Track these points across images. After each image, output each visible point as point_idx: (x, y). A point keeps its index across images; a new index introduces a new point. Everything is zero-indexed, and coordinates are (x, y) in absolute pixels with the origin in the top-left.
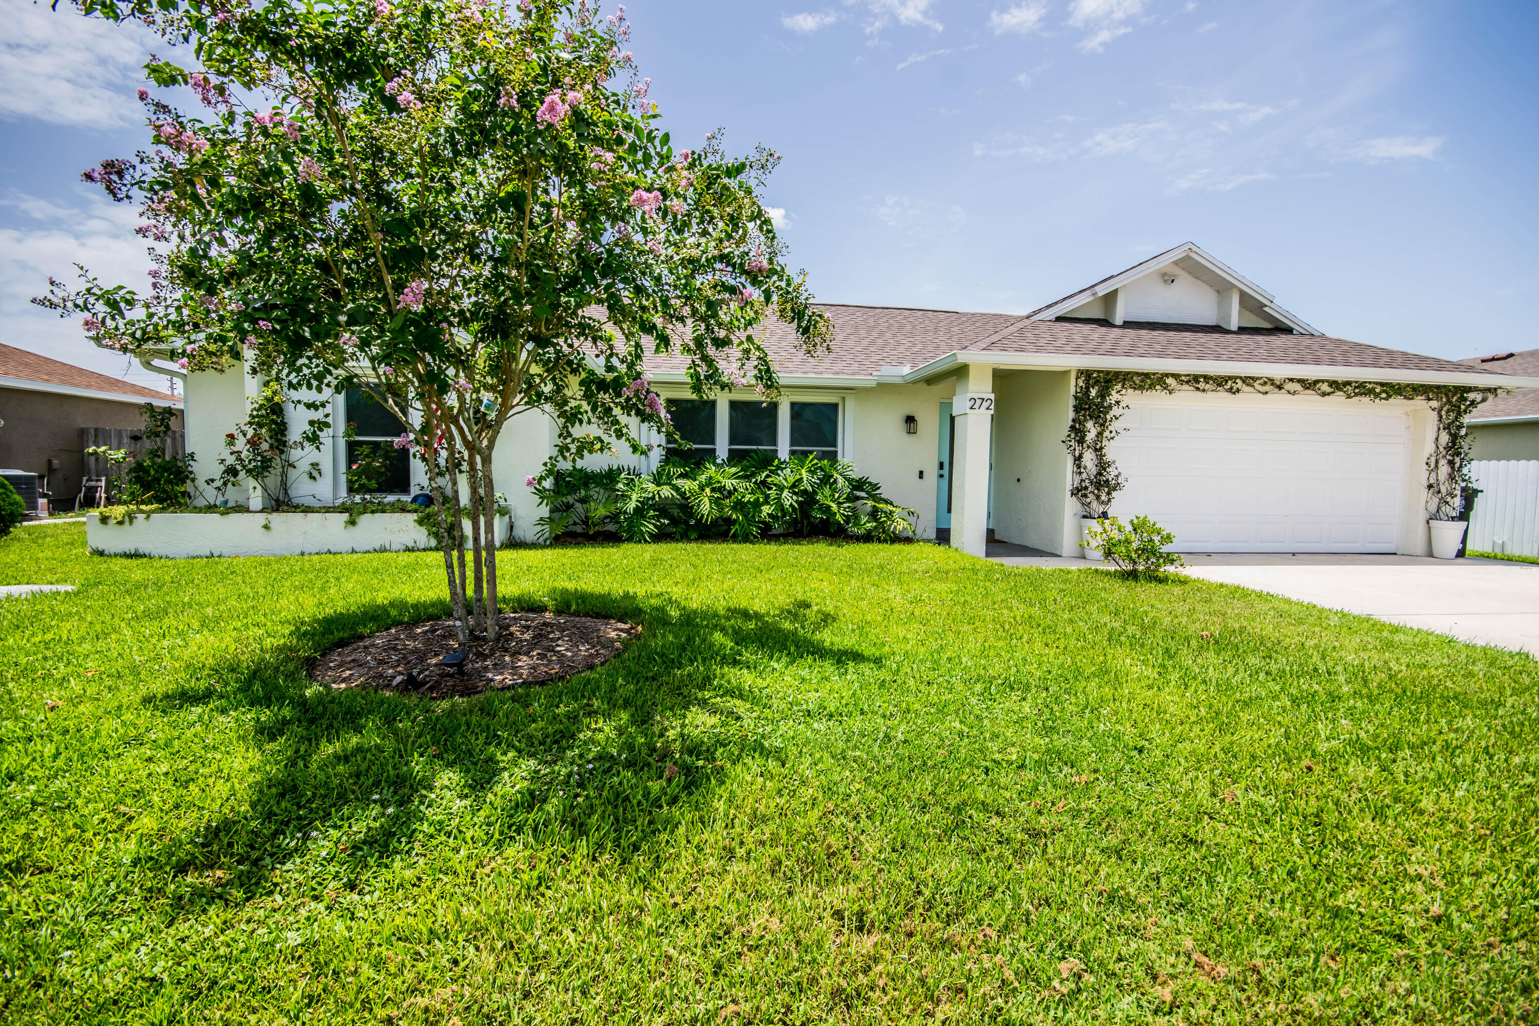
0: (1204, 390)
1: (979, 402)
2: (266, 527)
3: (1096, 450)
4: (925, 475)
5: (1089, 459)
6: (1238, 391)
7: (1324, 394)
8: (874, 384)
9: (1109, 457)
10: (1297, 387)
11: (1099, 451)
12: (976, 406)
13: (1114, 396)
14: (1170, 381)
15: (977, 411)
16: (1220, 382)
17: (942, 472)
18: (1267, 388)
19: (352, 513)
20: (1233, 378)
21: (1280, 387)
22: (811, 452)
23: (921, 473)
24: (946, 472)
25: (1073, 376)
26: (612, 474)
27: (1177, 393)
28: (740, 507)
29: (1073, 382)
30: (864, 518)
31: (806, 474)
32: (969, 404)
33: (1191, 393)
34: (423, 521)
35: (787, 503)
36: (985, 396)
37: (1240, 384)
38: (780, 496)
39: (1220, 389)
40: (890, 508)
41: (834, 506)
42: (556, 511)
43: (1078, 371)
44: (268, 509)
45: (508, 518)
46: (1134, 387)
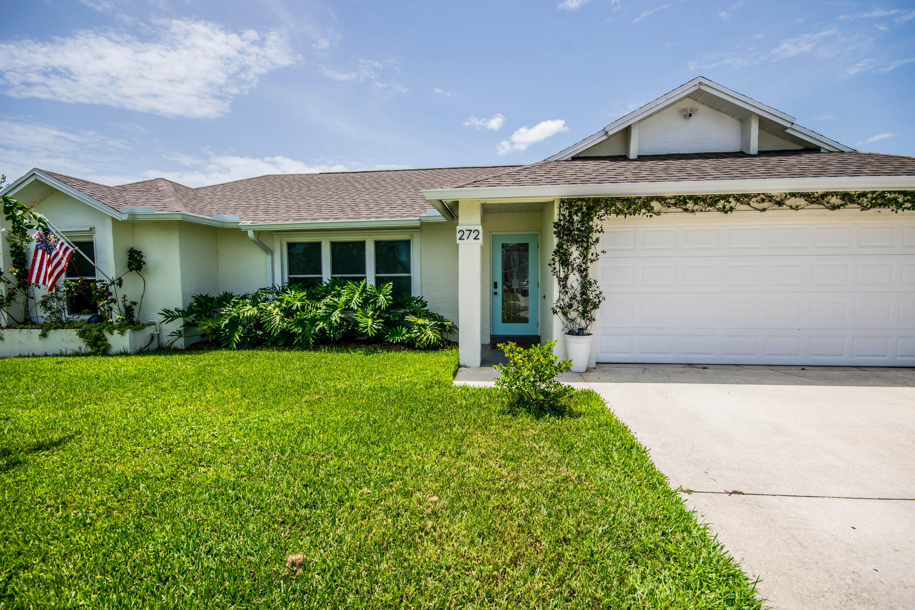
0: (693, 211)
1: (467, 233)
2: (1, 338)
3: (580, 271)
5: (574, 280)
6: (731, 209)
7: (834, 207)
8: (418, 224)
9: (594, 277)
10: (801, 202)
11: (583, 272)
12: (465, 237)
13: (595, 222)
14: (656, 205)
15: (466, 241)
17: (495, 290)
18: (765, 205)
19: (43, 329)
20: (726, 198)
21: (780, 203)
24: (499, 290)
25: (556, 205)
26: (226, 298)
27: (663, 216)
28: (300, 323)
29: (556, 211)
30: (404, 330)
31: (357, 295)
32: (458, 235)
33: (679, 215)
34: (82, 335)
35: (334, 319)
36: (473, 228)
37: (733, 203)
38: (330, 314)
39: (711, 209)
40: (427, 322)
41: (370, 321)
42: (187, 325)
43: (562, 201)
44: (8, 327)
45: (150, 330)
46: (618, 212)
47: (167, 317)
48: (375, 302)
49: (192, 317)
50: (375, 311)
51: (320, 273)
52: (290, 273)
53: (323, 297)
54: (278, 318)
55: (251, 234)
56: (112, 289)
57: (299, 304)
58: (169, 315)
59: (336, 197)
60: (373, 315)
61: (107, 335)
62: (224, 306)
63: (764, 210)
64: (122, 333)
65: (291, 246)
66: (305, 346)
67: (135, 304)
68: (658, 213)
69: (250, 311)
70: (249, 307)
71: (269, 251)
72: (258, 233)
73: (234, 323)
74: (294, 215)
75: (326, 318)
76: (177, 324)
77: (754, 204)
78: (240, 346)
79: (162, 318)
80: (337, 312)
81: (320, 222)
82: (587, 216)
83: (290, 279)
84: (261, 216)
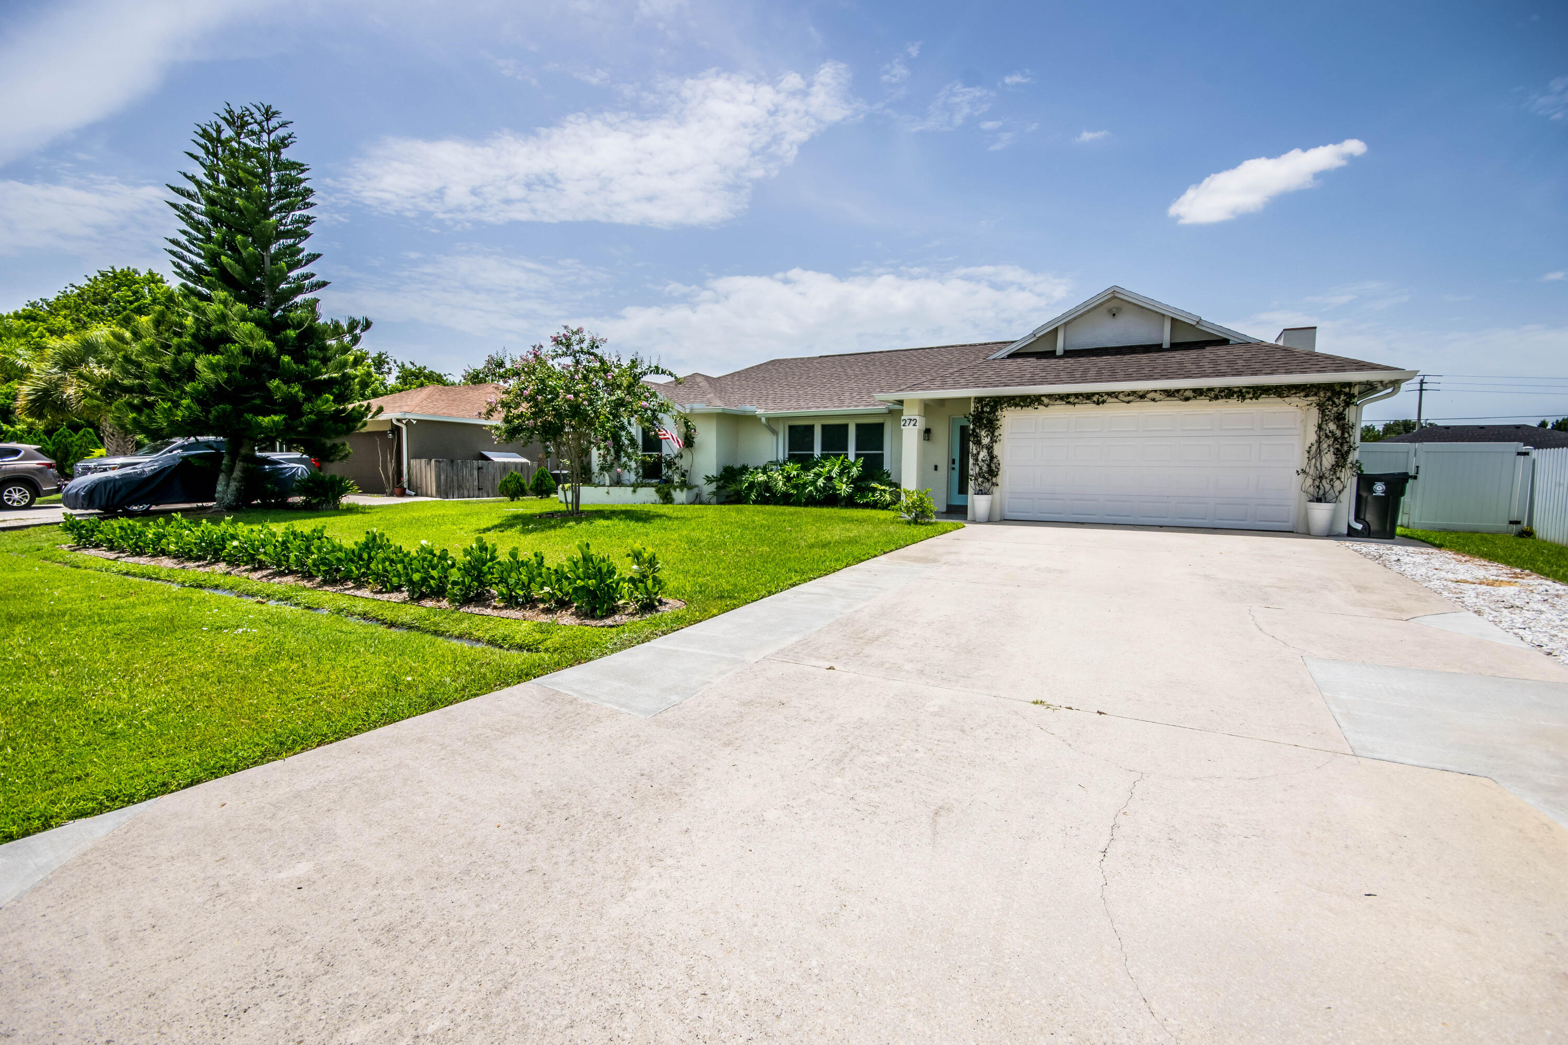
0: (1074, 404)
1: (908, 421)
2: (608, 493)
3: (988, 449)
4: (938, 468)
5: (984, 455)
6: (1104, 402)
9: (995, 453)
11: (990, 449)
12: (907, 424)
13: (999, 413)
14: (1046, 400)
15: (907, 427)
16: (1088, 396)
17: (953, 466)
18: (1131, 398)
19: (635, 486)
20: (1099, 394)
22: (841, 455)
23: (936, 468)
24: (957, 466)
25: (972, 401)
26: (744, 469)
27: (1051, 407)
28: (796, 487)
29: (972, 405)
30: (870, 495)
31: (837, 467)
32: (903, 423)
33: (1063, 407)
34: (657, 491)
35: (818, 484)
36: (912, 418)
37: (1105, 397)
38: (817, 480)
39: (1088, 401)
40: (887, 488)
41: (844, 486)
42: (718, 488)
43: (976, 398)
44: (611, 485)
45: (696, 490)
46: (1016, 405)
47: (708, 481)
48: (849, 473)
49: (722, 482)
50: (848, 478)
51: (812, 449)
52: (790, 450)
53: (813, 468)
54: (781, 483)
55: (763, 420)
56: (676, 461)
57: (795, 473)
58: (709, 480)
59: (829, 385)
60: (847, 481)
61: (672, 492)
62: (745, 474)
63: (1129, 402)
64: (682, 490)
65: (791, 428)
66: (798, 503)
67: (687, 471)
68: (1047, 406)
69: (761, 478)
70: (760, 475)
71: (775, 433)
72: (768, 419)
73: (752, 485)
74: (795, 404)
75: (813, 483)
76: (713, 487)
77: (1121, 396)
78: (755, 502)
79: (705, 481)
80: (822, 479)
81: (814, 411)
82: (994, 410)
83: (790, 455)
84: (771, 405)
